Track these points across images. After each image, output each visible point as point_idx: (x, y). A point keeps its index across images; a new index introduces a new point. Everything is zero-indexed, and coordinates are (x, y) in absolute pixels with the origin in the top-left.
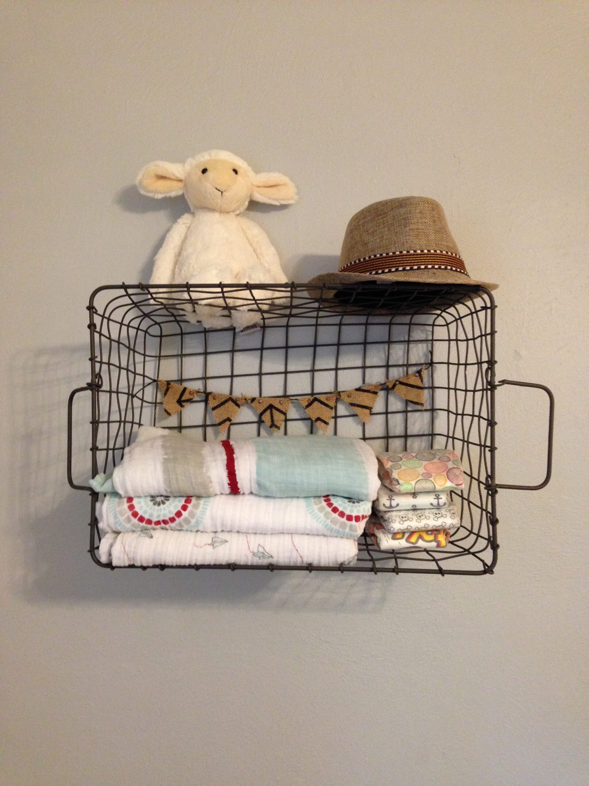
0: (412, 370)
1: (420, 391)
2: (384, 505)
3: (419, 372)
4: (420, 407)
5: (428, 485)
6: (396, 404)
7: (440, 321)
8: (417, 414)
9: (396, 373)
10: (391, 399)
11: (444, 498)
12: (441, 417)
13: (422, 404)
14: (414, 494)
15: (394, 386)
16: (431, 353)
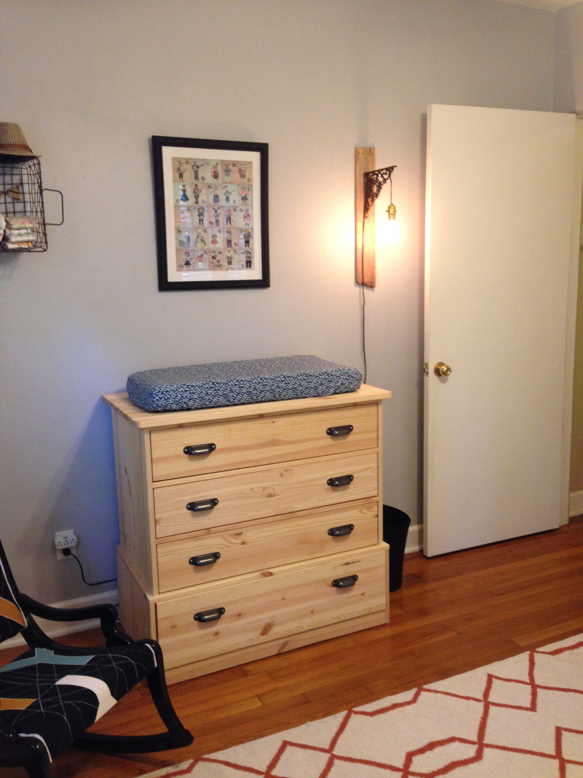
0: (15, 186)
1: (19, 194)
2: (8, 233)
3: (17, 187)
4: (19, 201)
5: (23, 226)
6: (9, 200)
7: (24, 167)
8: (18, 204)
9: (8, 187)
10: (7, 198)
11: (29, 231)
12: (28, 205)
13: (20, 200)
14: (19, 229)
15: (8, 192)
16: (22, 179)
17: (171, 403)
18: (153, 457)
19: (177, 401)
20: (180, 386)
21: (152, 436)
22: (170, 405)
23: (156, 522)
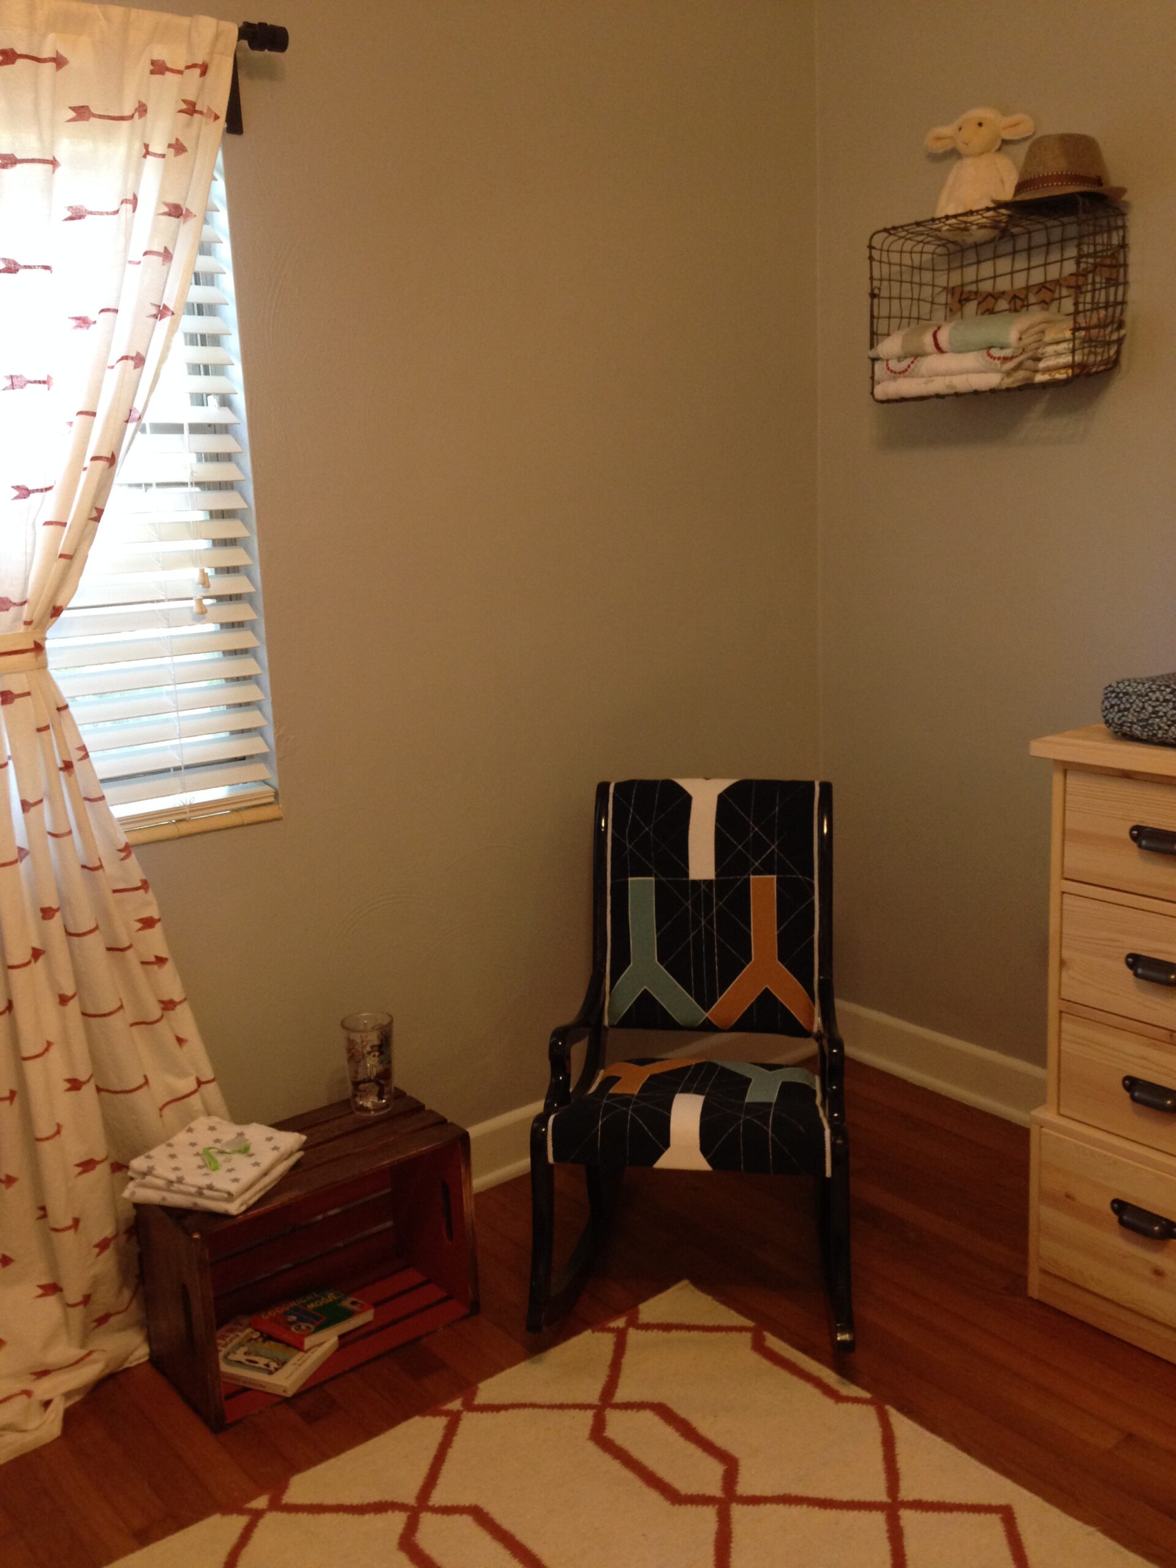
17: (1129, 720)
18: (1068, 826)
19: (1142, 720)
20: (1157, 687)
21: (1068, 781)
22: (1129, 725)
23: (1062, 963)
